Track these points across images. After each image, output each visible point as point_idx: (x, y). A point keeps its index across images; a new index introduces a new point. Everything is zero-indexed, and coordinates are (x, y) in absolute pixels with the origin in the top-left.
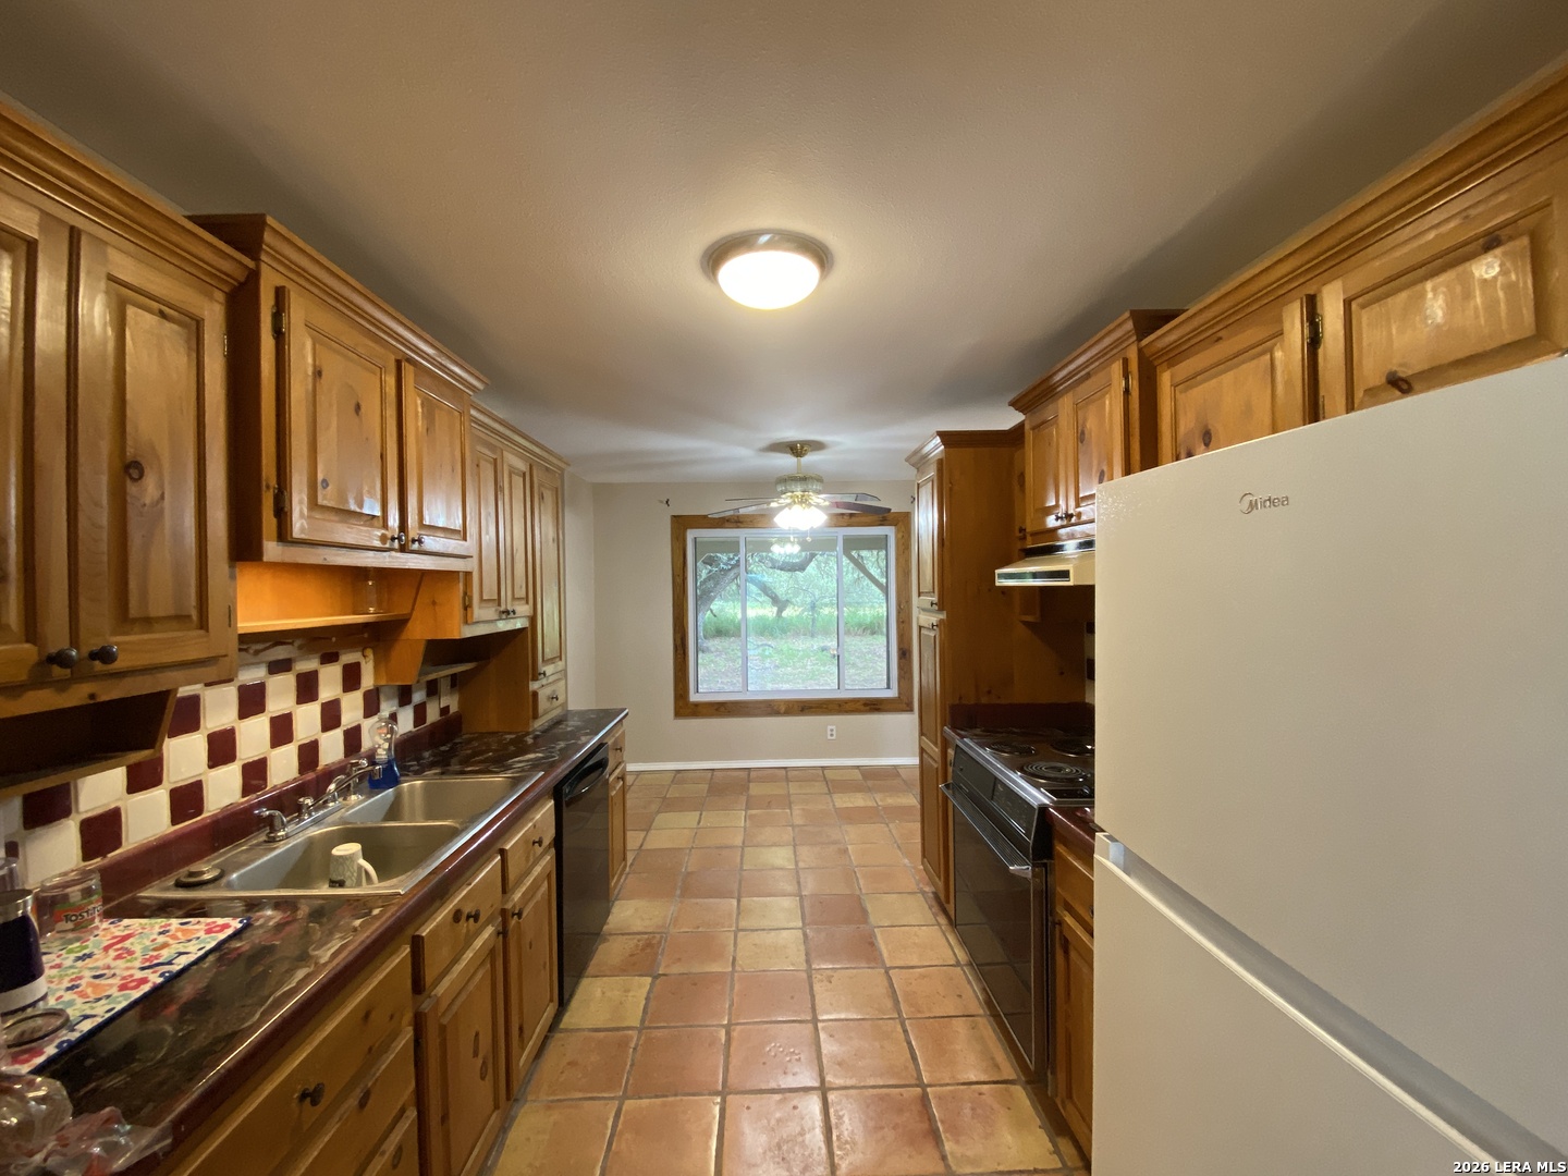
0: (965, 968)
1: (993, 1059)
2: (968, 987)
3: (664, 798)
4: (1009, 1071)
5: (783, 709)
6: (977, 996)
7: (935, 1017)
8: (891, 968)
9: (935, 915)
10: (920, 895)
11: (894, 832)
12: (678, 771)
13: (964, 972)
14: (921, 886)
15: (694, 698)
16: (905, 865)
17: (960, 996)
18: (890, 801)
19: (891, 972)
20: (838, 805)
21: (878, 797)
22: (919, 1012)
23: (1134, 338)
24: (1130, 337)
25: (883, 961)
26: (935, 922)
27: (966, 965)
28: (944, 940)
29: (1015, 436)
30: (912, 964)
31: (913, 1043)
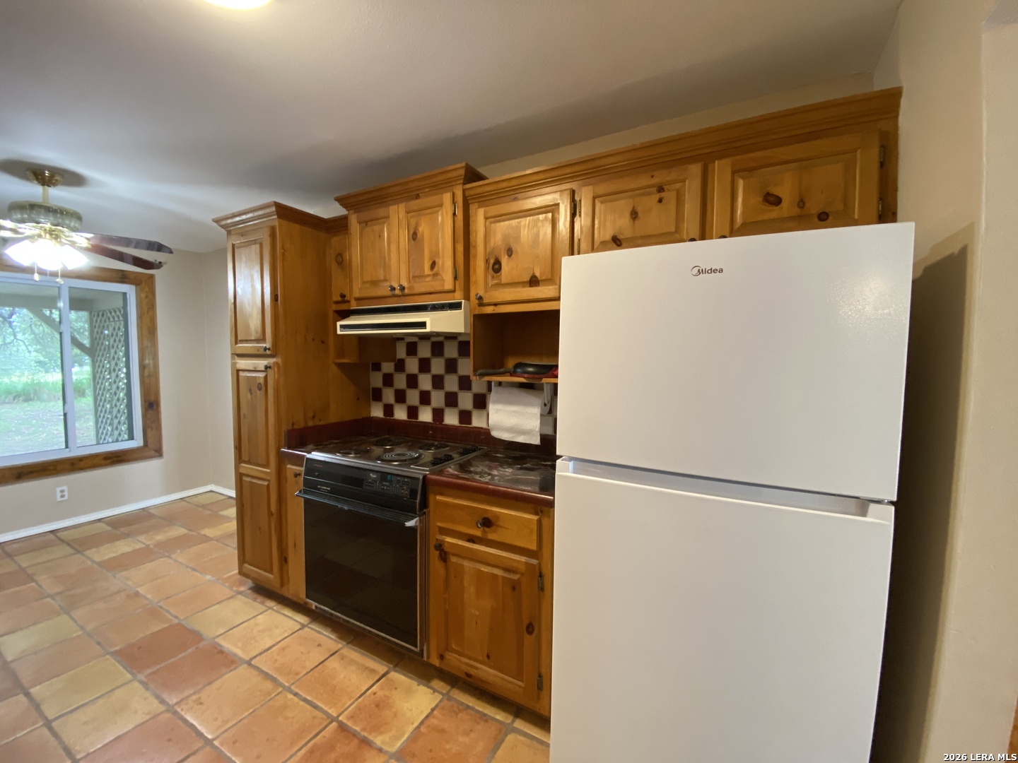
0: (310, 626)
1: (367, 668)
2: (321, 636)
4: (381, 667)
6: (331, 639)
7: (312, 670)
8: (251, 659)
9: (262, 603)
10: (239, 596)
11: (180, 560)
13: (312, 629)
14: (235, 589)
16: (209, 581)
17: (319, 645)
18: (160, 537)
19: (253, 662)
20: (98, 558)
21: (142, 538)
22: (297, 674)
23: (462, 181)
24: (459, 180)
25: (241, 659)
26: (266, 608)
27: (309, 624)
28: (283, 617)
29: (337, 226)
30: (267, 646)
31: (309, 698)
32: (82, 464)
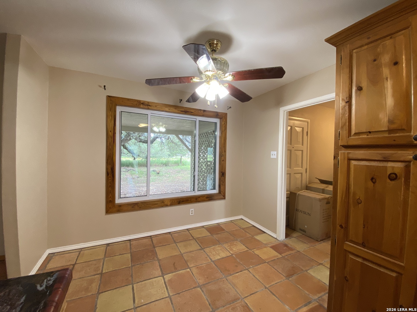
3: (101, 274)
5: (169, 204)
12: (108, 245)
15: (118, 201)
18: (235, 249)
32: (199, 199)
